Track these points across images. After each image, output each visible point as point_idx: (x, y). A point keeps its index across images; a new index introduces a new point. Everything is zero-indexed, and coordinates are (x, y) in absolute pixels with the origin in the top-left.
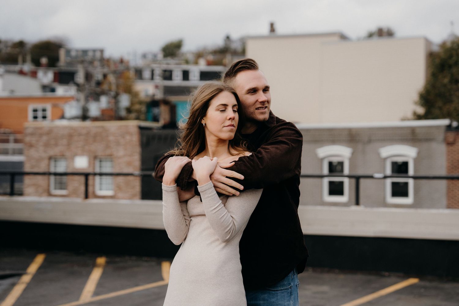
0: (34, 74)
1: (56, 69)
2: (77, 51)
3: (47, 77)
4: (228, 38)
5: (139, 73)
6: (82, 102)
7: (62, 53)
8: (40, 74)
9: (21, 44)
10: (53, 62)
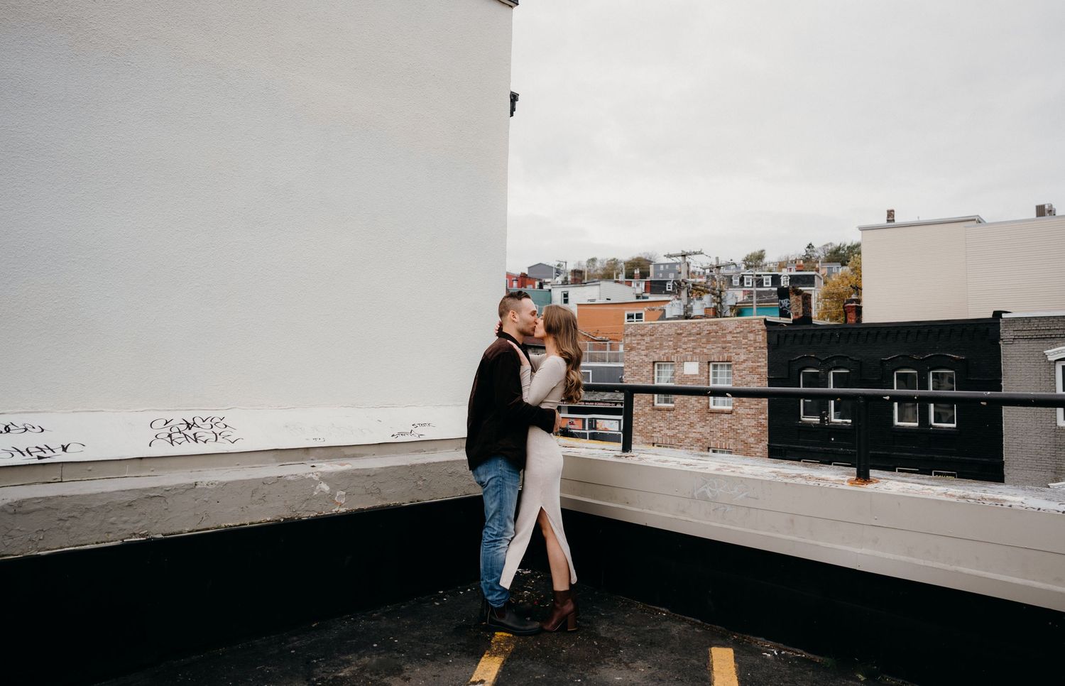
0: (629, 284)
1: (648, 279)
2: (665, 264)
3: (640, 287)
4: (810, 246)
5: (730, 279)
6: (685, 301)
7: (652, 267)
8: (633, 284)
9: (614, 263)
10: (644, 275)
